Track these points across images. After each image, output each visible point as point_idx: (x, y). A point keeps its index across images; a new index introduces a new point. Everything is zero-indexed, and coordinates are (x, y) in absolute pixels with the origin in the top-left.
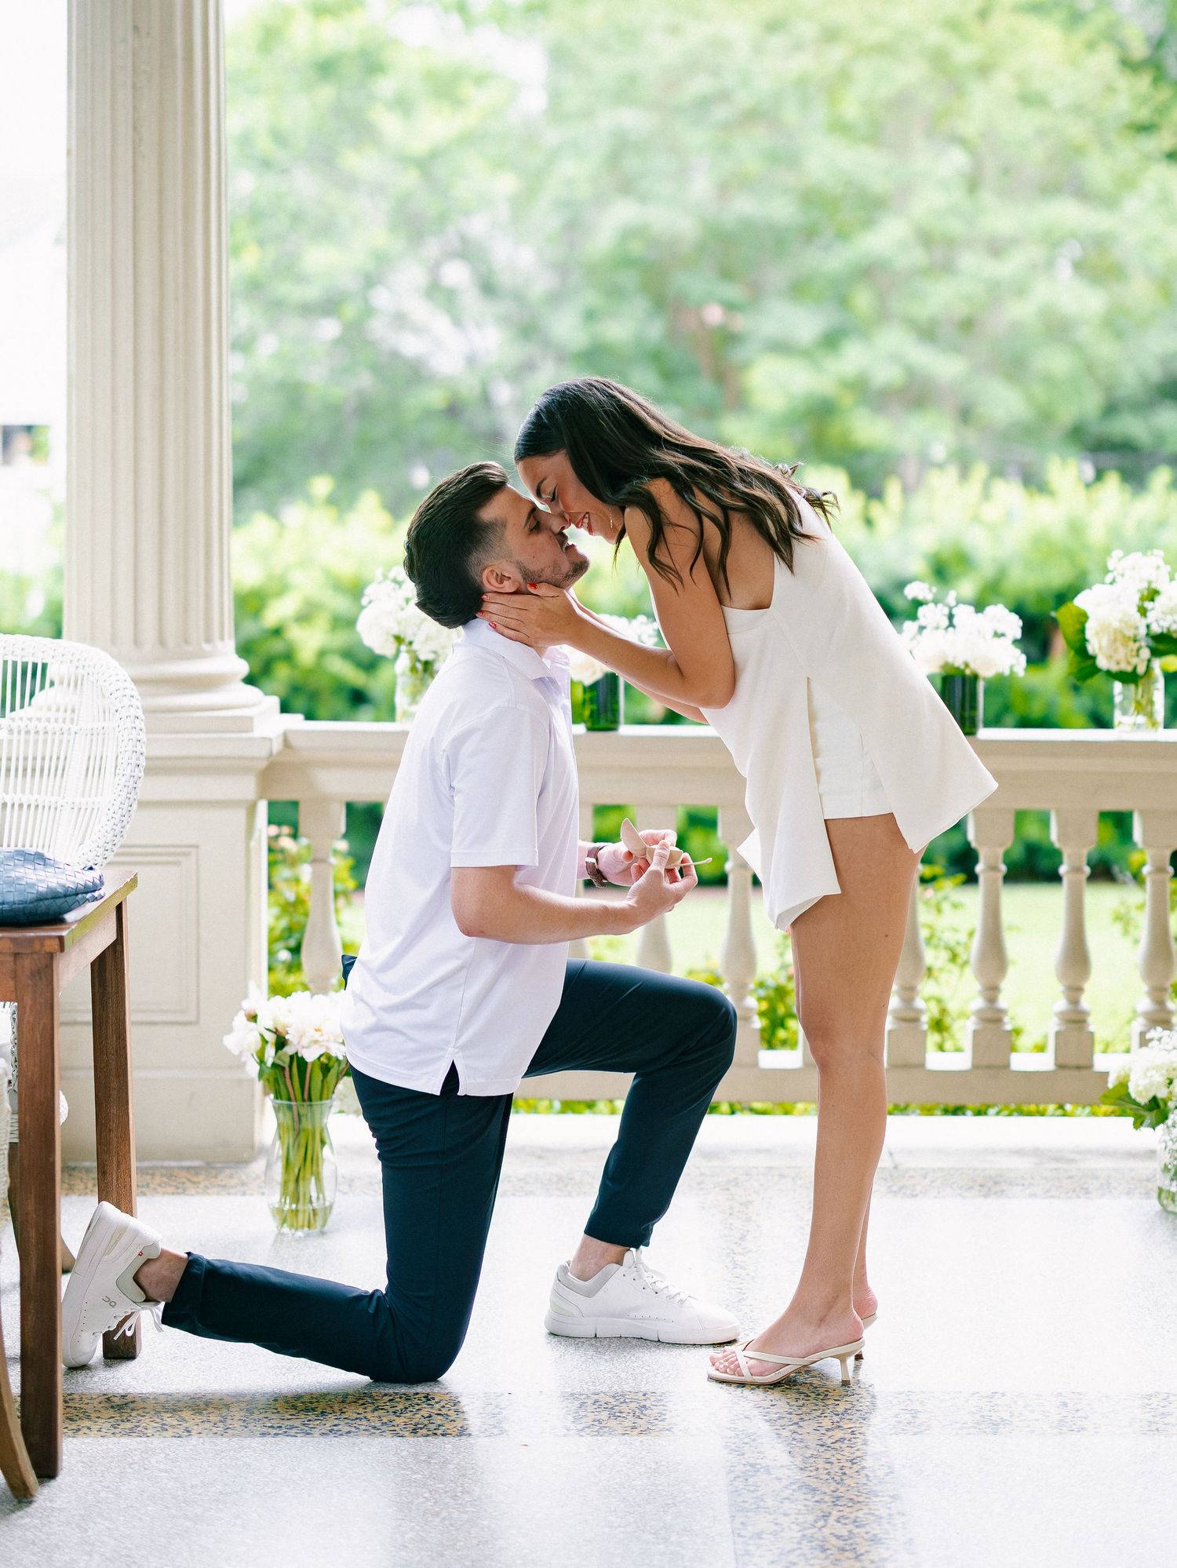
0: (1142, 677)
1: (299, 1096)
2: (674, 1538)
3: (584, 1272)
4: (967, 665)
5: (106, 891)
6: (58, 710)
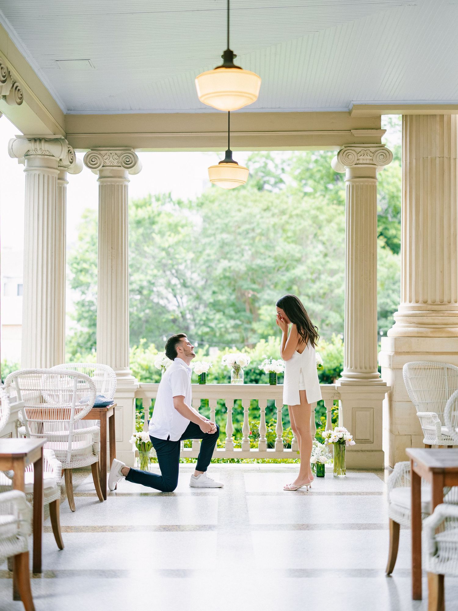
1: (144, 451)
3: (196, 476)
4: (274, 371)
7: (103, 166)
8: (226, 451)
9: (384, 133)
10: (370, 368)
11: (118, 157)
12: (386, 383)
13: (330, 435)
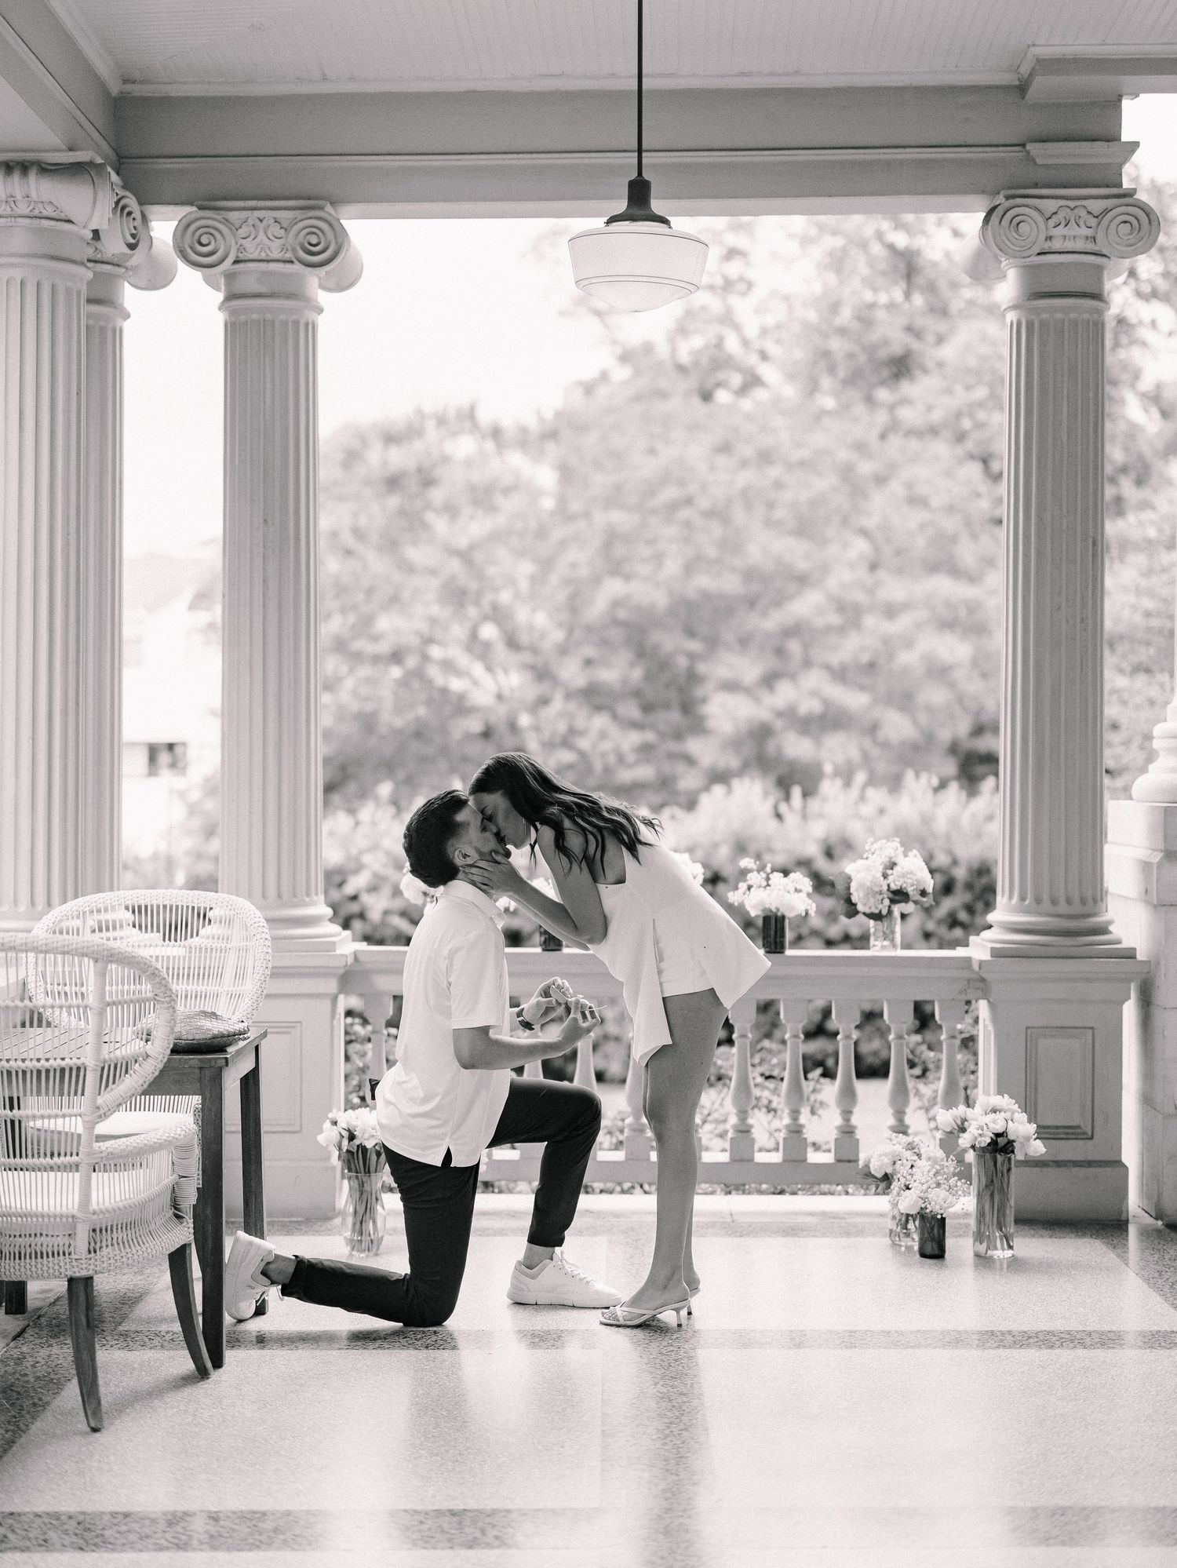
0: (884, 917)
1: (362, 1170)
2: (569, 1393)
3: (529, 1265)
4: (778, 910)
5: (252, 1035)
6: (213, 938)
7: (236, 262)
8: (627, 1159)
9: (1133, 151)
10: (1083, 901)
11: (283, 231)
12: (1135, 949)
13: (963, 1124)
